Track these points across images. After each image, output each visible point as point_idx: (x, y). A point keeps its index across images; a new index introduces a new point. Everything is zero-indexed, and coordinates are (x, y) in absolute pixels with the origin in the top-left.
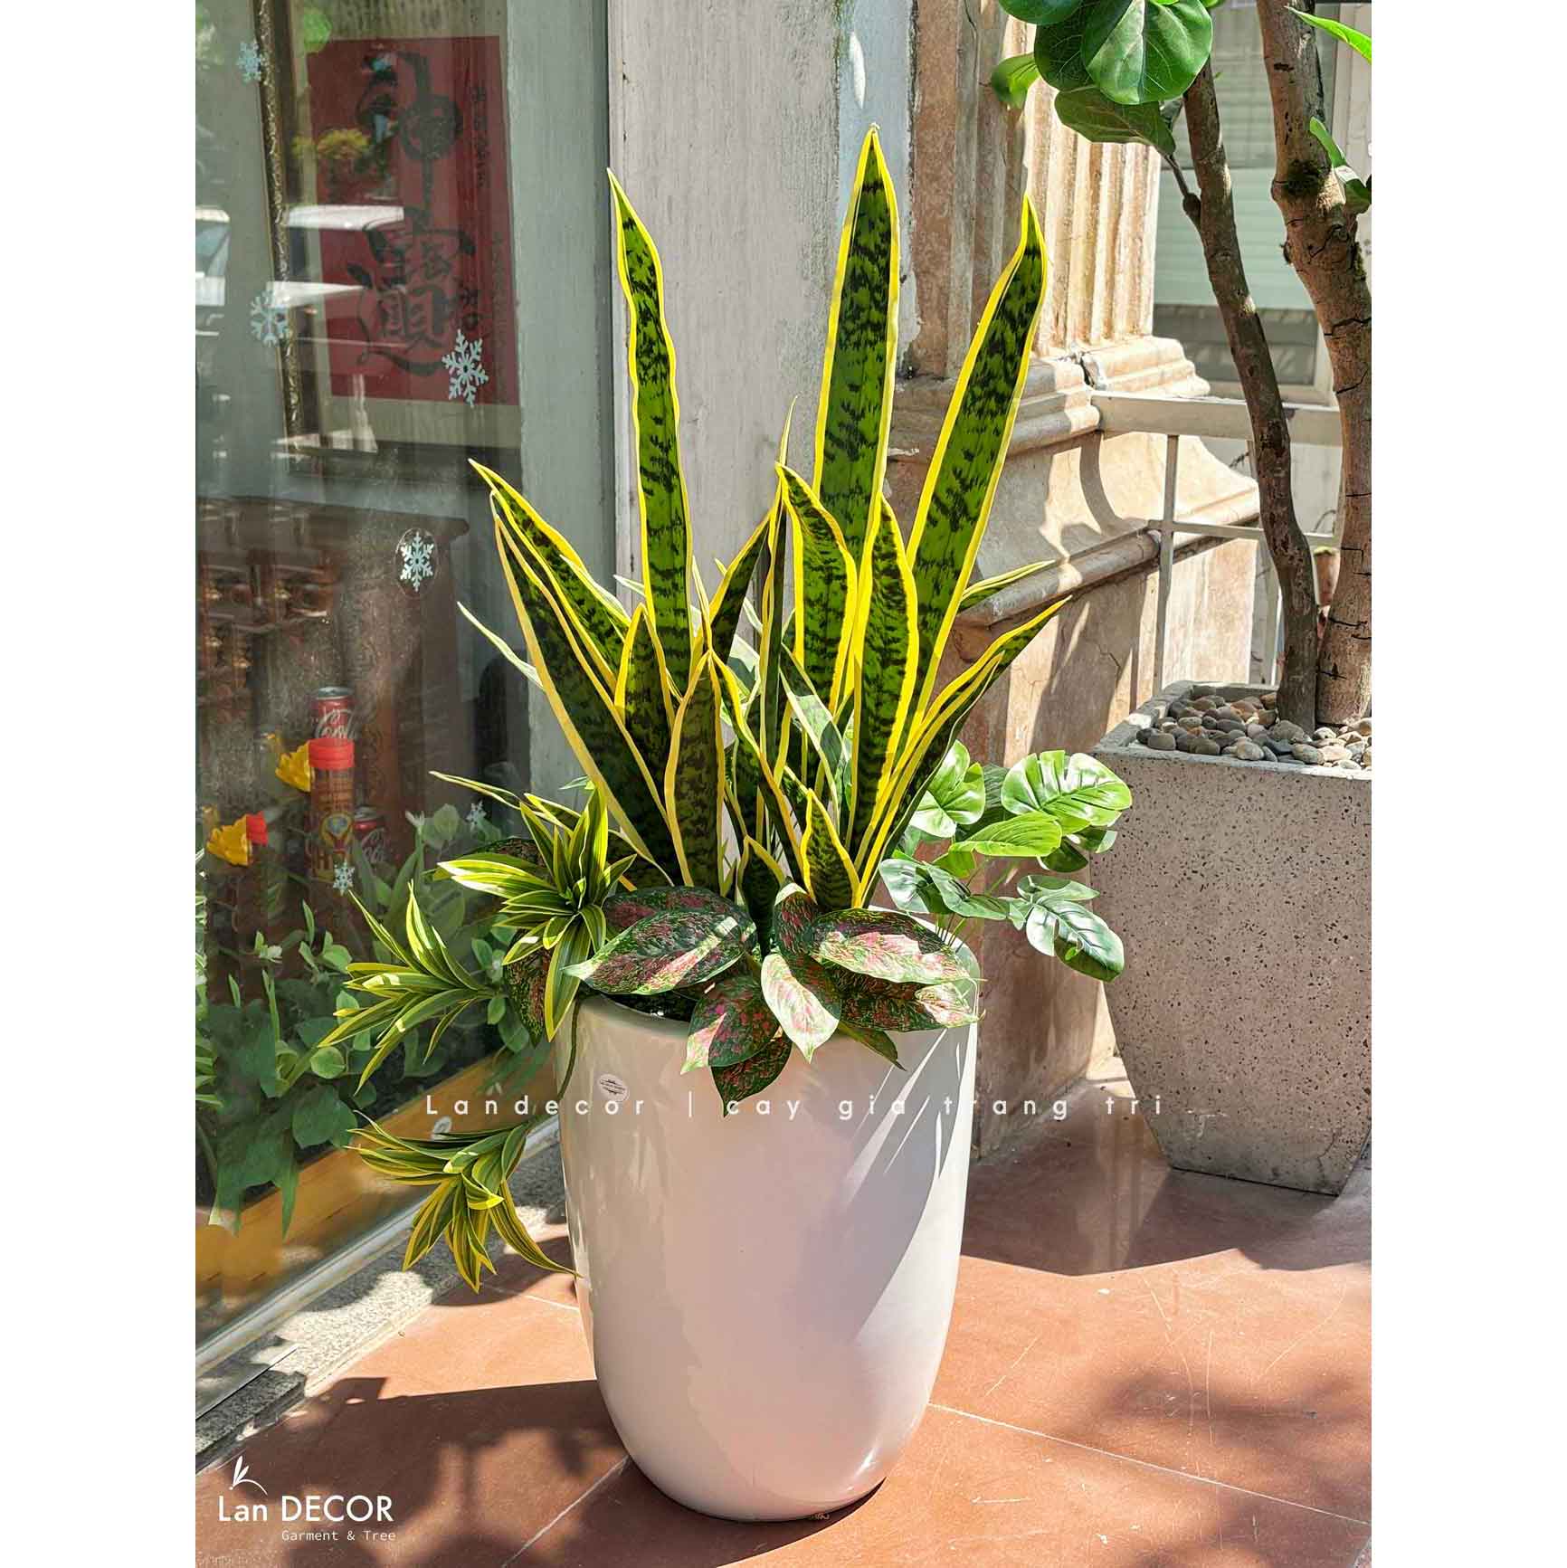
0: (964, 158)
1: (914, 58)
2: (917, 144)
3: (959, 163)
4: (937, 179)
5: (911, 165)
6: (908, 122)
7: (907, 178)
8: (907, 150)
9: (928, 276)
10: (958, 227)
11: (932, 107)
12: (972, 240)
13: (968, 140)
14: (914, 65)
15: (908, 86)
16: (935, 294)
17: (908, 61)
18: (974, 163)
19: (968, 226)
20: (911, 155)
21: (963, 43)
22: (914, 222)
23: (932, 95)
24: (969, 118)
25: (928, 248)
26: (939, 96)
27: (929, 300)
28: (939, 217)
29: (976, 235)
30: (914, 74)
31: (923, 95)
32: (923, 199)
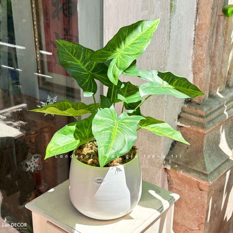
1: (197, 9)
2: (196, 35)
4: (202, 46)
5: (194, 41)
6: (194, 28)
7: (192, 45)
8: (194, 36)
9: (197, 75)
11: (202, 24)
13: (213, 34)
14: (197, 11)
15: (195, 17)
16: (199, 79)
17: (195, 10)
20: (194, 38)
21: (213, 5)
22: (194, 58)
23: (202, 21)
24: (214, 28)
25: (197, 66)
26: (204, 21)
27: (197, 81)
28: (201, 57)
30: (197, 14)
31: (199, 20)
32: (197, 52)
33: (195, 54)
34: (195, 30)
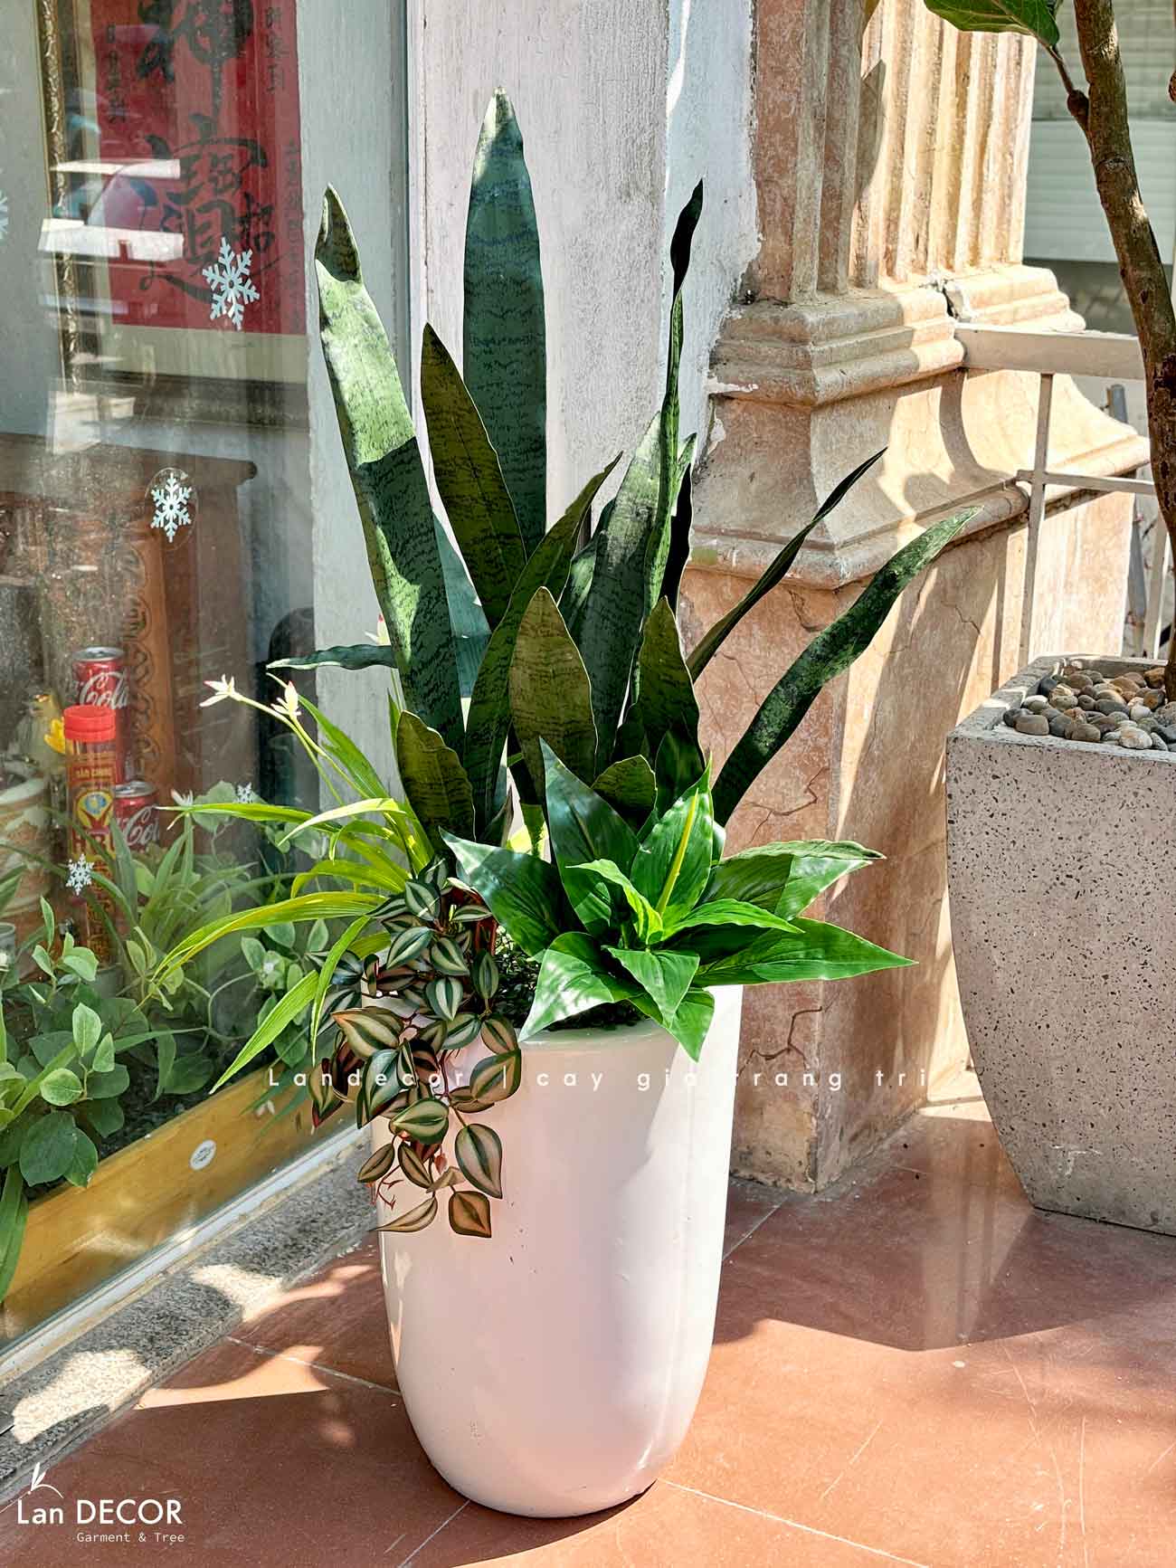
0: (814, 47)
2: (761, 32)
3: (808, 54)
4: (783, 72)
5: (753, 55)
6: (750, 7)
7: (748, 71)
8: (750, 38)
9: (772, 187)
10: (806, 129)
12: (822, 143)
13: (819, 28)
16: (778, 206)
18: (825, 54)
19: (818, 128)
20: (754, 45)
22: (755, 123)
25: (771, 152)
27: (772, 213)
28: (784, 116)
29: (827, 137)
32: (767, 96)
33: (759, 104)
34: (754, 12)
